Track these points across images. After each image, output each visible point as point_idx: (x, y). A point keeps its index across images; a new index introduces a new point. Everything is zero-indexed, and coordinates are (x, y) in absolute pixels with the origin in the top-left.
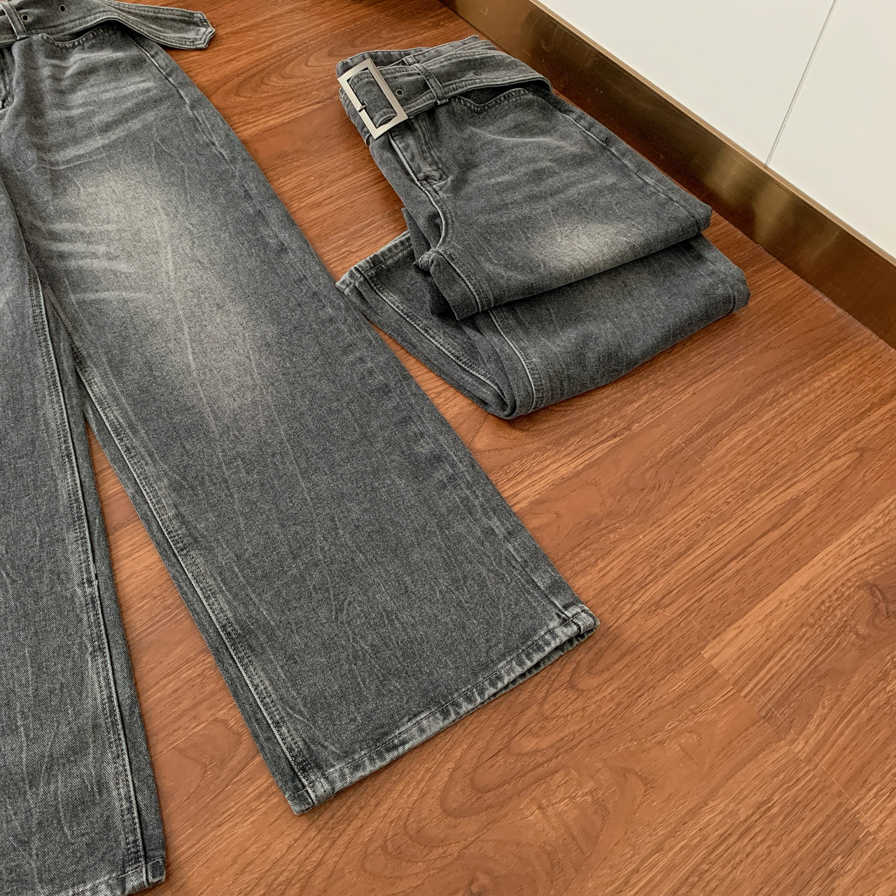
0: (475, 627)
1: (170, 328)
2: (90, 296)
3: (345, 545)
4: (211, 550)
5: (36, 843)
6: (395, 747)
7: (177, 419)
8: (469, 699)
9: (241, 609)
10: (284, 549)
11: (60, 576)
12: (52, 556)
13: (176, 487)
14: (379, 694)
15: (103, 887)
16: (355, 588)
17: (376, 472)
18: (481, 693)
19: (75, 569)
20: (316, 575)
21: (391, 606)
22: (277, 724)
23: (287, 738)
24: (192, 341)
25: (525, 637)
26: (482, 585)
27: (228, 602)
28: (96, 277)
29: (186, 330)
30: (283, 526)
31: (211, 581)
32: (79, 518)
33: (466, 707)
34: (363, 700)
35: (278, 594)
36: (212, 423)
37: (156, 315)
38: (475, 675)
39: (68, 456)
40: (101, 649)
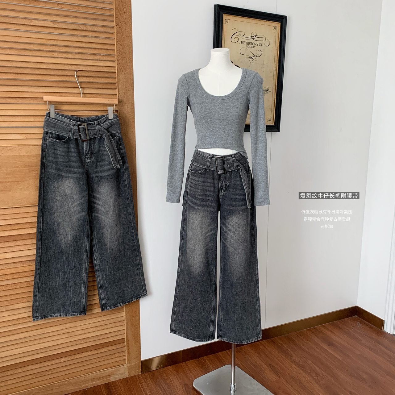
0: (133, 292)
1: (108, 228)
2: (96, 215)
3: (120, 276)
4: (102, 272)
5: (71, 307)
6: (117, 307)
7: (104, 247)
8: (128, 302)
9: (103, 283)
10: (112, 276)
11: (81, 271)
12: (80, 267)
13: (100, 260)
14: (117, 299)
15: (79, 314)
16: (119, 284)
17: (128, 264)
18: (130, 302)
19: (84, 270)
20: (115, 281)
21: (123, 287)
22: (103, 300)
23: (103, 302)
24: (110, 232)
25: (138, 295)
26: (136, 287)
27: (102, 281)
28: (99, 210)
29: (110, 229)
30: (113, 272)
31: (100, 277)
32: (86, 262)
33: (127, 303)
34: (115, 300)
35: (109, 282)
36: (108, 250)
37: (106, 224)
38: (130, 299)
39: (87, 250)
40: (84, 284)
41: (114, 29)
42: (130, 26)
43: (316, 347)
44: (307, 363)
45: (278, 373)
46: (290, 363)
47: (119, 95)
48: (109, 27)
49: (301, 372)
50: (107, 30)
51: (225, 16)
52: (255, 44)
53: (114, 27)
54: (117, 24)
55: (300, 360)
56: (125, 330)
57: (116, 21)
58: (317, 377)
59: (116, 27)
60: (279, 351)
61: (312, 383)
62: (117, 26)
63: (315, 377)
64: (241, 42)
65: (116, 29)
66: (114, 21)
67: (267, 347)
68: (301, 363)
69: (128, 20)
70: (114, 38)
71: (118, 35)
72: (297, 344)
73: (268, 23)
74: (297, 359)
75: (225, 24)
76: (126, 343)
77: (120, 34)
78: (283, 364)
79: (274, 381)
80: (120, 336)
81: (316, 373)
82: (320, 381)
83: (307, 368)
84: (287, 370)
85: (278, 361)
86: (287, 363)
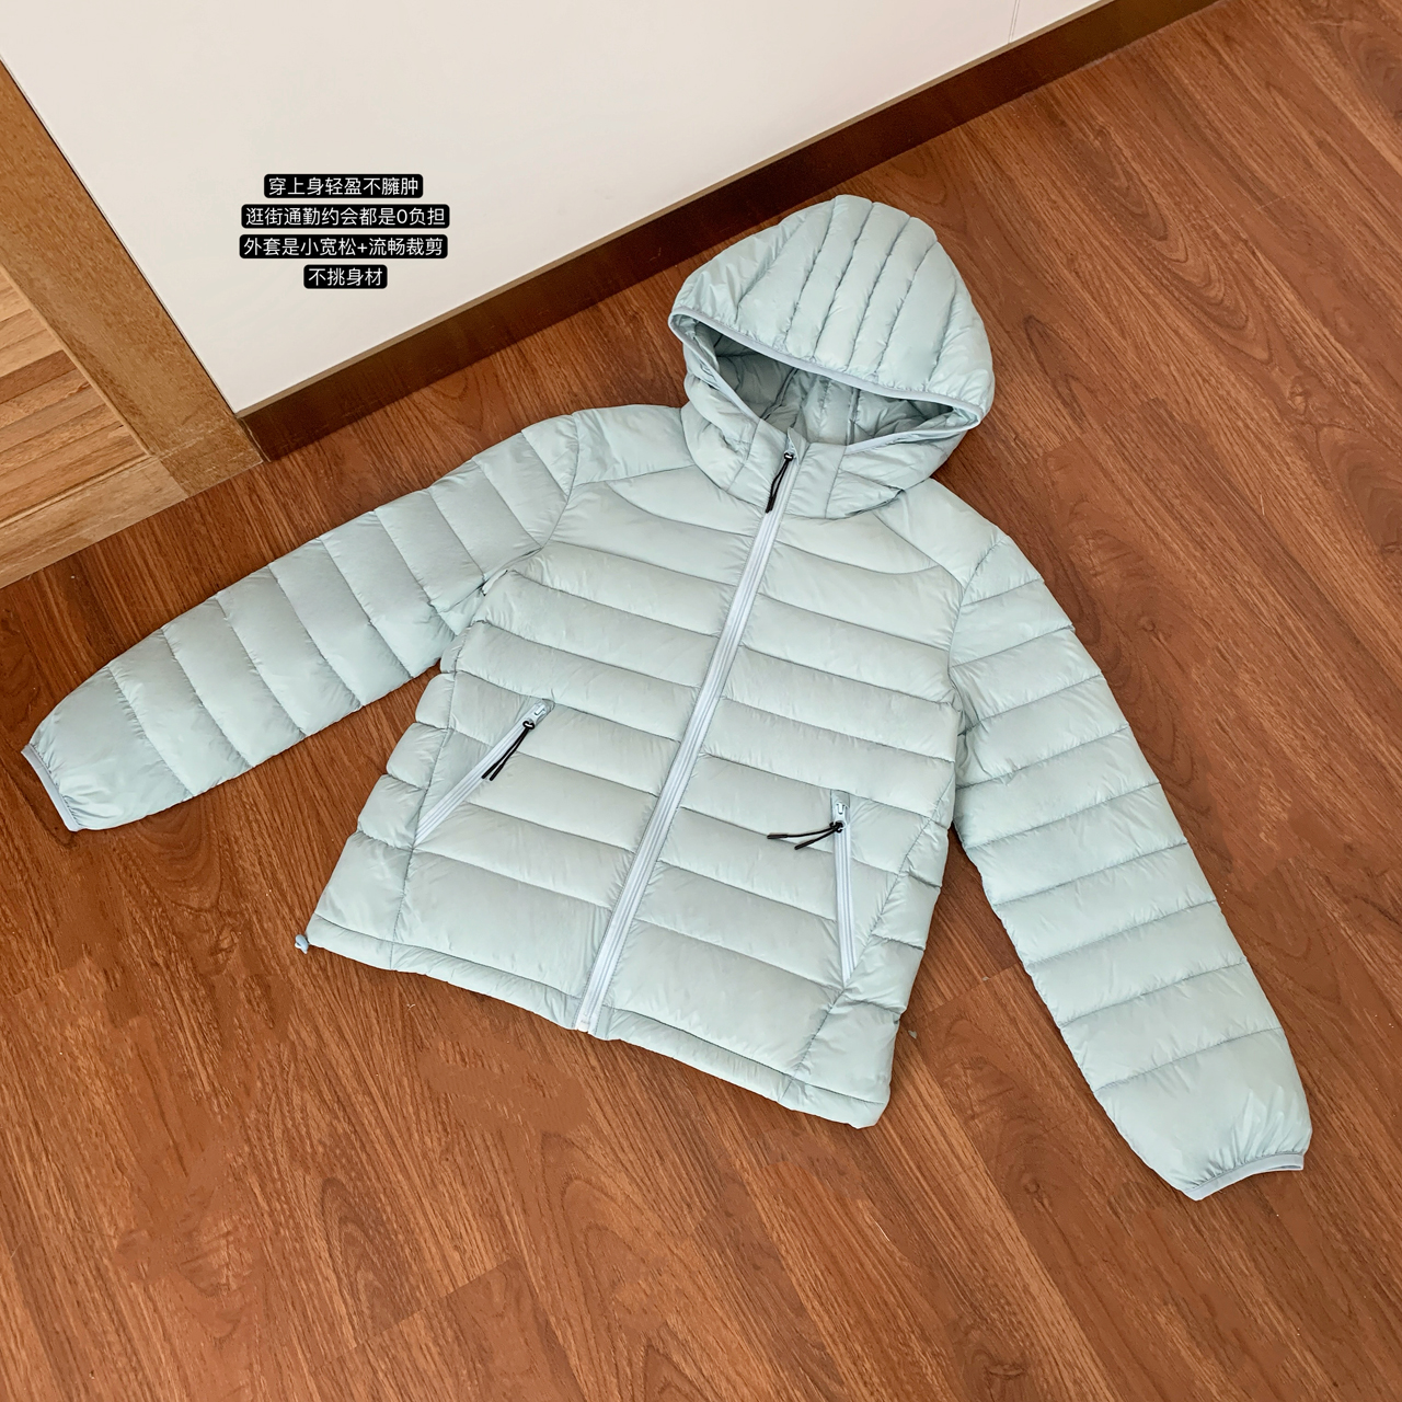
43: (1321, 144)
44: (1251, 282)
45: (1074, 384)
46: (1147, 296)
49: (1214, 363)
55: (1213, 267)
56: (35, 314)
58: (1306, 394)
60: (1084, 199)
61: (1269, 448)
63: (1293, 394)
67: (1015, 170)
68: (1216, 292)
72: (1202, 123)
74: (1191, 262)
76: (81, 371)
78: (1108, 311)
79: (1047, 455)
81: (1300, 365)
82: (1318, 429)
83: (1250, 325)
84: (1131, 354)
85: (1078, 286)
86: (1130, 293)
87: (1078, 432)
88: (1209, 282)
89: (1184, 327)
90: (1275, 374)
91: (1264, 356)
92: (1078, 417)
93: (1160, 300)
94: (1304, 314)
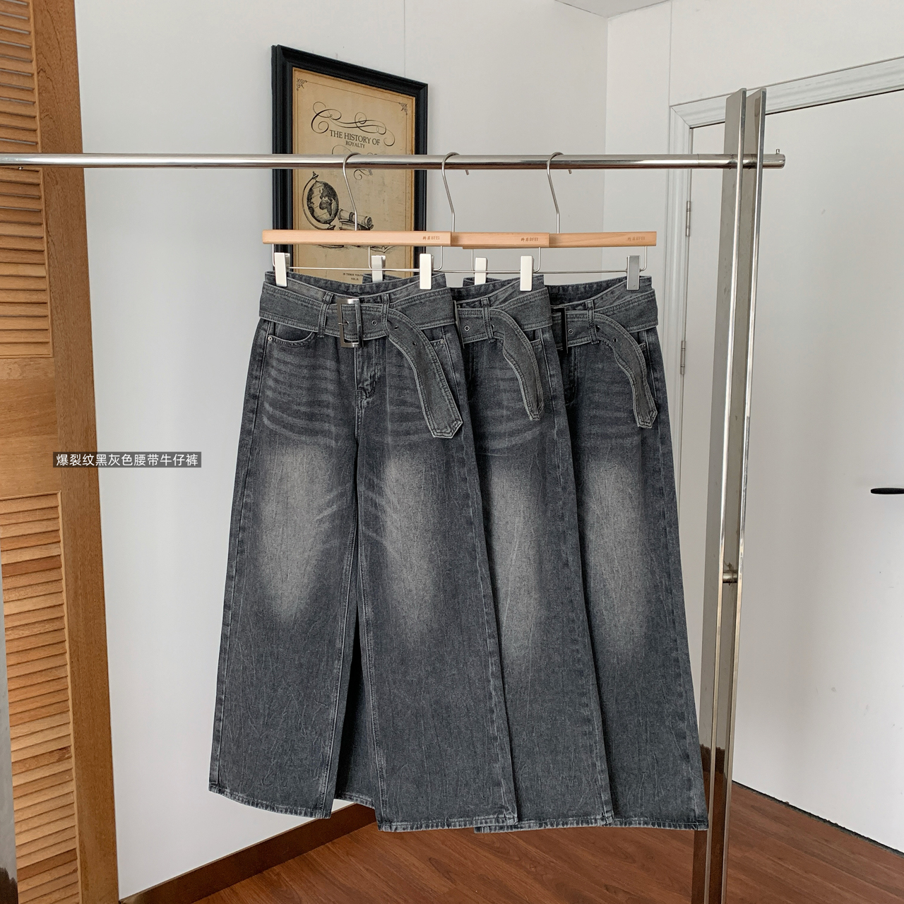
41: (33, 79)
42: (73, 76)
45: (450, 874)
47: (50, 240)
48: (18, 74)
49: (500, 862)
50: (15, 81)
51: (296, 72)
52: (364, 139)
53: (33, 75)
54: (42, 69)
56: (77, 828)
57: (37, 60)
59: (38, 76)
61: (526, 883)
62: (41, 74)
63: (530, 868)
64: (333, 133)
65: (38, 81)
66: (31, 62)
69: (68, 61)
70: (34, 103)
71: (44, 95)
73: (389, 95)
75: (298, 90)
76: (78, 861)
77: (49, 92)
78: (459, 853)
80: (63, 845)
81: (531, 860)
82: (542, 875)
83: (511, 852)
84: (470, 864)
85: (447, 849)
86: (466, 849)
87: (455, 886)
88: (494, 842)
89: (487, 854)
90: (523, 863)
91: (518, 859)
92: (453, 881)
93: (478, 849)
94: (530, 848)
